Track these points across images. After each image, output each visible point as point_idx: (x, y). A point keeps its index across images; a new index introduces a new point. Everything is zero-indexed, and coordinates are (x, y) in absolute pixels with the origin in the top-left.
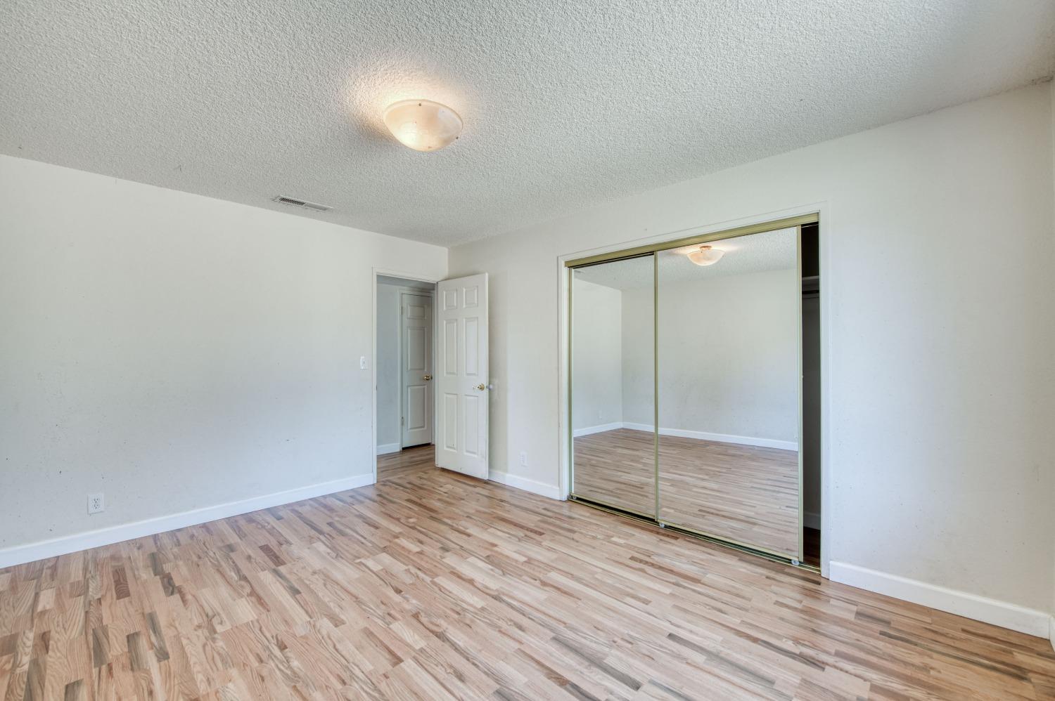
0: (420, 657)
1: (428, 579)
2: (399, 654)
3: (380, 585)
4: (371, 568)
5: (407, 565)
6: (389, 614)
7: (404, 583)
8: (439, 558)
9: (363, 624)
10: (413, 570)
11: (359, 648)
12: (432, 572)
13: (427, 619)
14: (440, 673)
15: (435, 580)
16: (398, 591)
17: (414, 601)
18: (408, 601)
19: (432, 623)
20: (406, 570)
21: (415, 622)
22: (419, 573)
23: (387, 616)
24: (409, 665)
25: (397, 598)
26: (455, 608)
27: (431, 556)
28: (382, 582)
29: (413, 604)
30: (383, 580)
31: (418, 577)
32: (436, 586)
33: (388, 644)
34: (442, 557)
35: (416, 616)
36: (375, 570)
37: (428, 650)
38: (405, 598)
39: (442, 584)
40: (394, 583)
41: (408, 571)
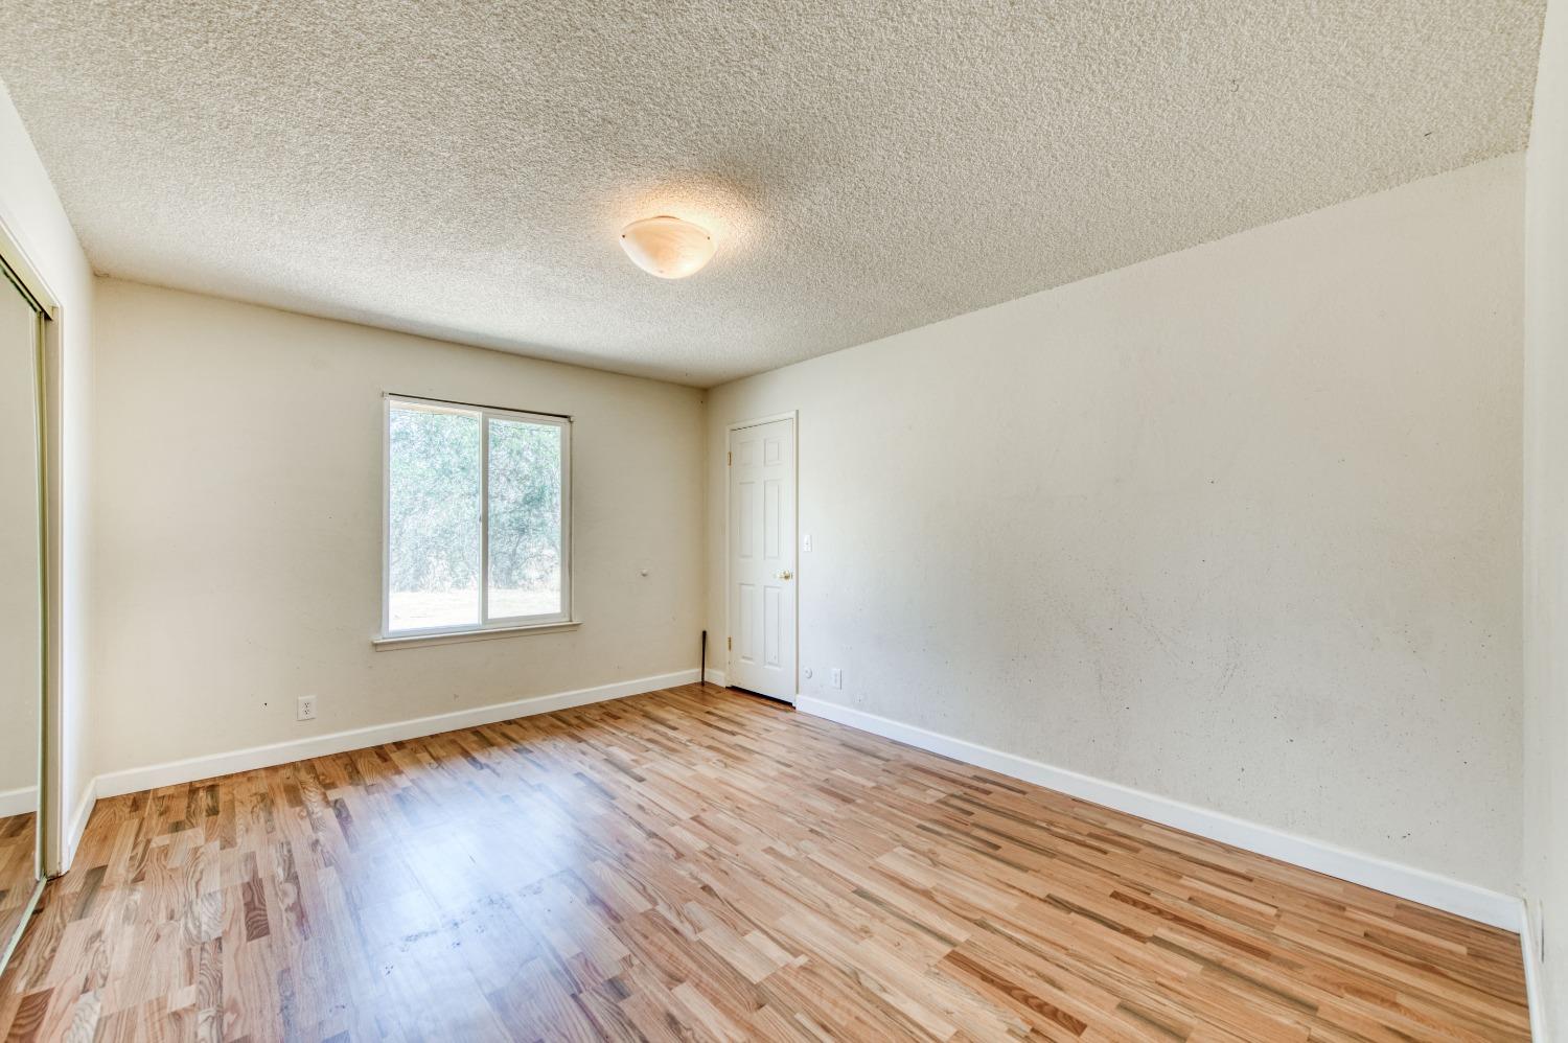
0: (675, 821)
1: (662, 909)
2: (695, 823)
3: (738, 900)
4: (765, 937)
5: (700, 943)
6: (713, 858)
7: (700, 902)
8: (636, 962)
9: (741, 849)
10: (686, 929)
11: (736, 829)
12: (653, 923)
13: (666, 851)
14: (656, 810)
15: (650, 906)
16: (706, 888)
17: (682, 873)
18: (691, 874)
19: (661, 847)
20: (700, 930)
21: (681, 849)
22: (676, 923)
23: (715, 856)
24: (685, 816)
25: (708, 879)
26: (629, 862)
27: (652, 967)
28: (736, 905)
29: (683, 870)
30: (735, 909)
31: (679, 914)
32: (649, 895)
33: (706, 831)
34: (627, 961)
35: (679, 855)
36: (757, 933)
37: (667, 825)
38: (696, 879)
39: (640, 898)
40: (716, 904)
41: (698, 929)
